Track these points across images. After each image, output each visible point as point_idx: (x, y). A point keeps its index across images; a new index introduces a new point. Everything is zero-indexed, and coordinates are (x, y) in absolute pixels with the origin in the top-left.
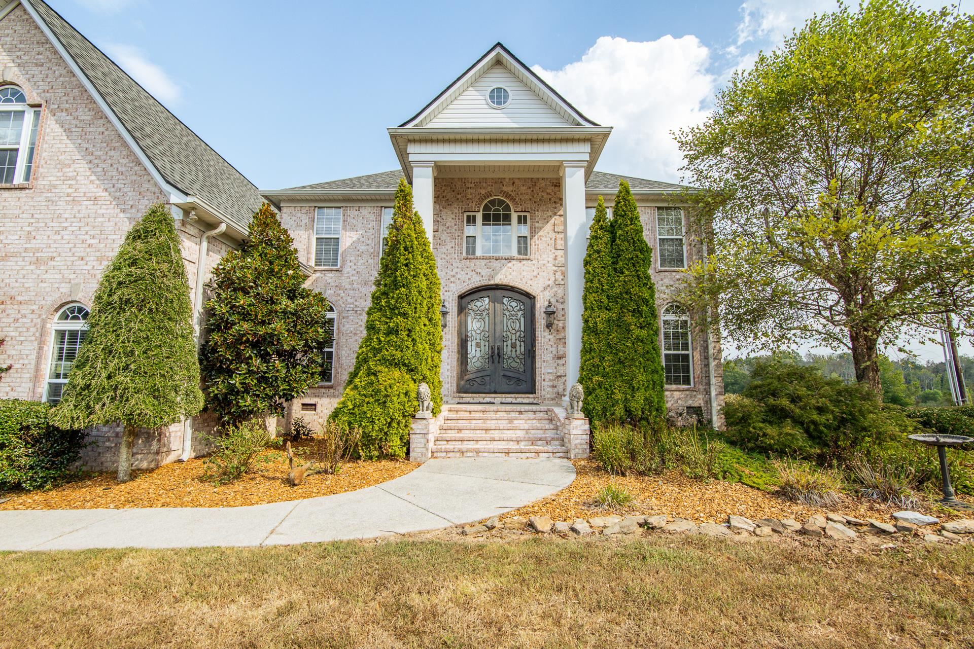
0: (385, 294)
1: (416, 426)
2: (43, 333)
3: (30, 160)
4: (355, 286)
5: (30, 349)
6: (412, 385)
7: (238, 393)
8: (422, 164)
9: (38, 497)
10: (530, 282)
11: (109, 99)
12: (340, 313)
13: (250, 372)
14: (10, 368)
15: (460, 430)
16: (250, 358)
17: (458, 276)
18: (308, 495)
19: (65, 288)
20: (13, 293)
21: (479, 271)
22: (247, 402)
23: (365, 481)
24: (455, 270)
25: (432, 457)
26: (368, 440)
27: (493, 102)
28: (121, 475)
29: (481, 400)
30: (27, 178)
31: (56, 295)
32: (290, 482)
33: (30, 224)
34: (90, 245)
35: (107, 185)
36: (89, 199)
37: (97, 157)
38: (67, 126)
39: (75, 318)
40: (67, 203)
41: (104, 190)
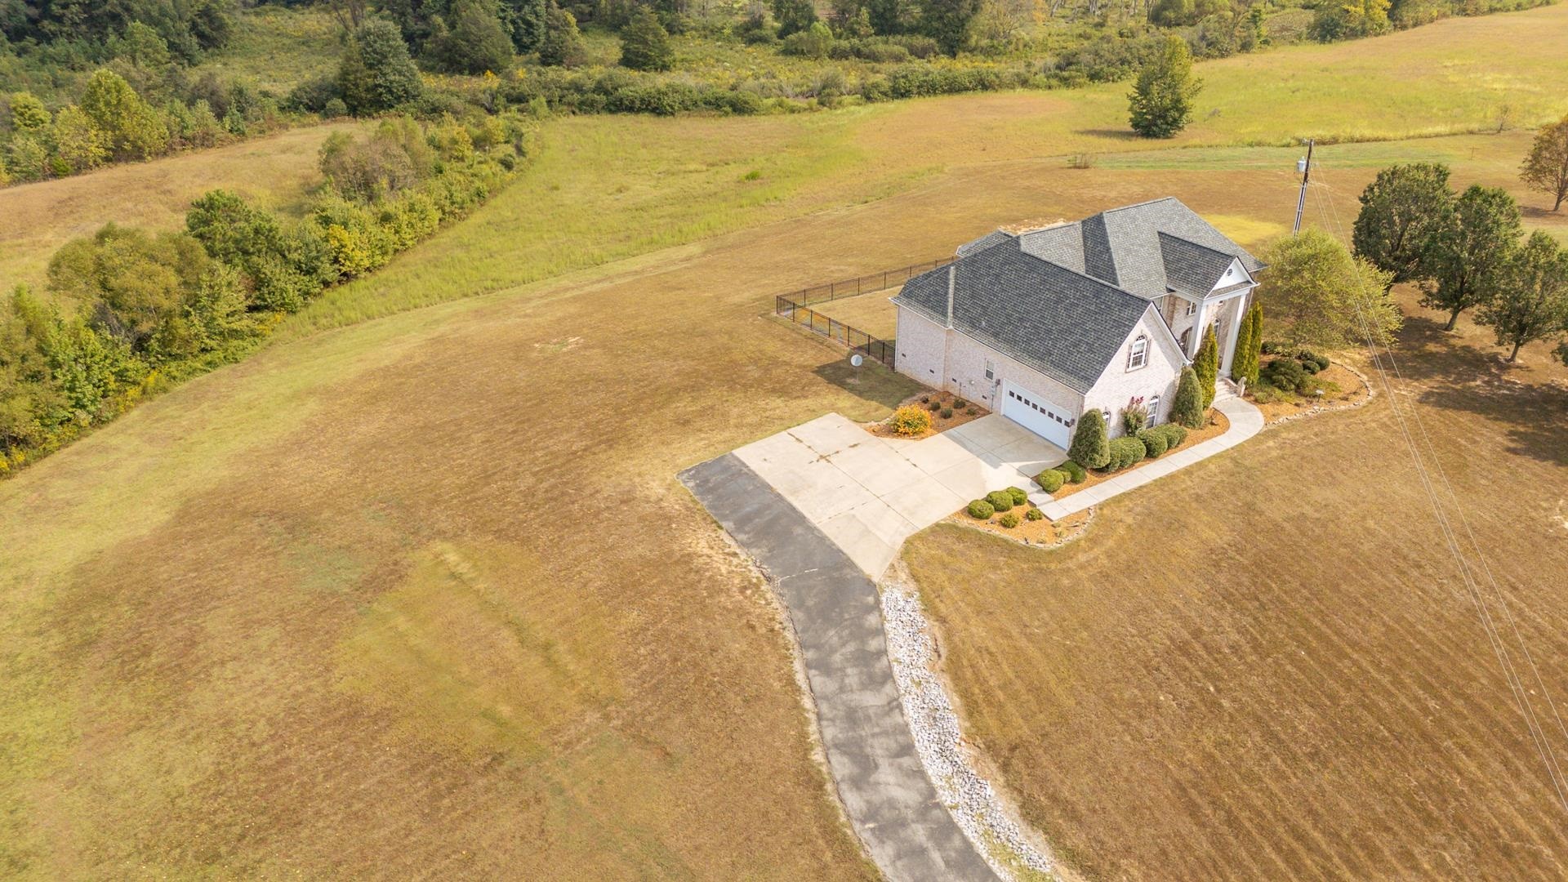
34: (1161, 379)
35: (1165, 360)
36: (1161, 365)
37: (1163, 352)
38: (1156, 345)
39: (1155, 399)
40: (1156, 368)
41: (1165, 362)
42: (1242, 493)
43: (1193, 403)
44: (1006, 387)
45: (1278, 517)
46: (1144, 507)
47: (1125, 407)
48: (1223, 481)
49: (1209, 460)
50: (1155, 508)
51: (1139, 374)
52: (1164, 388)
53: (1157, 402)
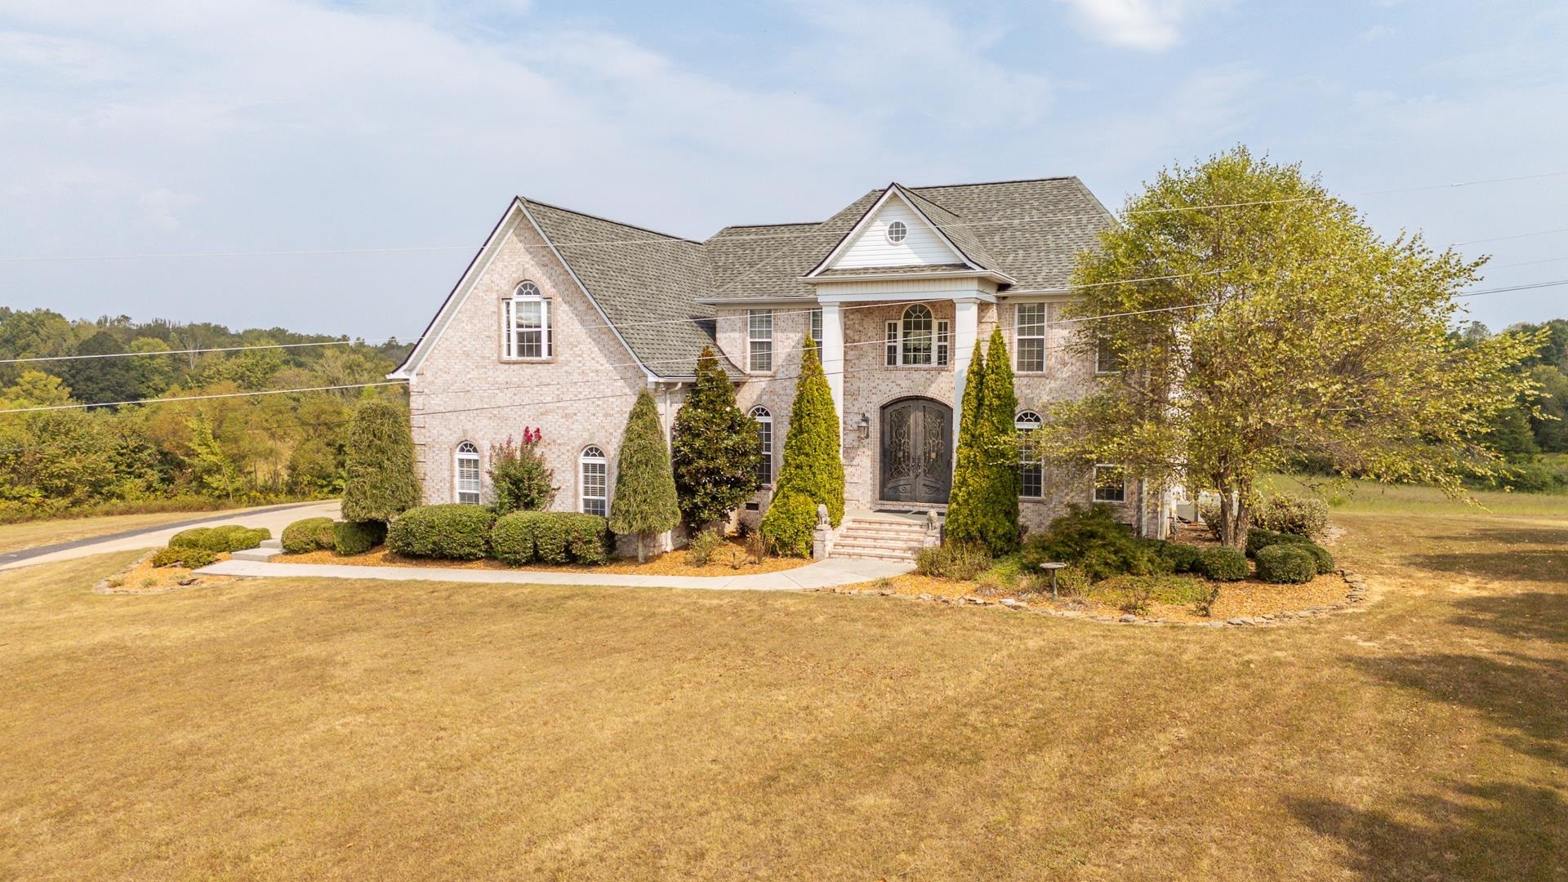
0: (795, 435)
1: (816, 535)
2: (576, 466)
3: (550, 340)
4: (788, 391)
5: (570, 476)
6: (813, 506)
7: (700, 508)
8: (830, 304)
9: (605, 569)
10: (948, 394)
11: (598, 301)
12: (775, 419)
13: (706, 494)
14: (559, 488)
15: (855, 538)
16: (705, 483)
17: (880, 388)
18: (743, 574)
19: (586, 435)
20: (555, 437)
21: (899, 382)
22: (705, 514)
23: (776, 569)
24: (877, 381)
25: (830, 557)
26: (784, 545)
27: (892, 238)
28: (640, 559)
29: (901, 508)
30: (550, 354)
31: (581, 441)
32: (734, 567)
33: (558, 389)
34: (598, 406)
35: (603, 360)
36: (593, 372)
37: (594, 340)
38: (571, 315)
39: (594, 455)
40: (579, 374)
41: (602, 365)
51: (537, 377)
52: (615, 434)
53: (602, 466)
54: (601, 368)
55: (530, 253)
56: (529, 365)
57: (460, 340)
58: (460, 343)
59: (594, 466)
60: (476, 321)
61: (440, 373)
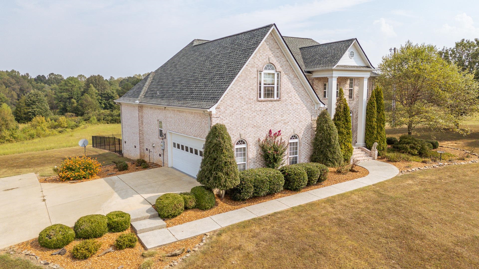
2: (288, 144)
3: (278, 90)
19: (291, 131)
27: (351, 56)
31: (289, 133)
32: (355, 172)
33: (282, 112)
34: (297, 118)
35: (299, 99)
36: (295, 104)
37: (296, 90)
38: (288, 80)
39: (294, 139)
40: (290, 105)
41: (299, 101)
42: (393, 219)
43: (330, 141)
44: (170, 140)
45: (448, 242)
46: (274, 233)
47: (262, 139)
48: (367, 208)
49: (352, 192)
50: (287, 233)
51: (273, 107)
52: (303, 129)
53: (296, 143)
54: (299, 102)
55: (272, 51)
56: (270, 102)
57: (239, 91)
58: (239, 92)
59: (294, 143)
60: (246, 81)
61: (228, 107)
